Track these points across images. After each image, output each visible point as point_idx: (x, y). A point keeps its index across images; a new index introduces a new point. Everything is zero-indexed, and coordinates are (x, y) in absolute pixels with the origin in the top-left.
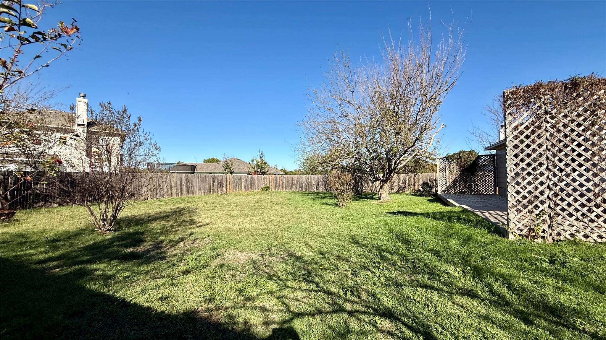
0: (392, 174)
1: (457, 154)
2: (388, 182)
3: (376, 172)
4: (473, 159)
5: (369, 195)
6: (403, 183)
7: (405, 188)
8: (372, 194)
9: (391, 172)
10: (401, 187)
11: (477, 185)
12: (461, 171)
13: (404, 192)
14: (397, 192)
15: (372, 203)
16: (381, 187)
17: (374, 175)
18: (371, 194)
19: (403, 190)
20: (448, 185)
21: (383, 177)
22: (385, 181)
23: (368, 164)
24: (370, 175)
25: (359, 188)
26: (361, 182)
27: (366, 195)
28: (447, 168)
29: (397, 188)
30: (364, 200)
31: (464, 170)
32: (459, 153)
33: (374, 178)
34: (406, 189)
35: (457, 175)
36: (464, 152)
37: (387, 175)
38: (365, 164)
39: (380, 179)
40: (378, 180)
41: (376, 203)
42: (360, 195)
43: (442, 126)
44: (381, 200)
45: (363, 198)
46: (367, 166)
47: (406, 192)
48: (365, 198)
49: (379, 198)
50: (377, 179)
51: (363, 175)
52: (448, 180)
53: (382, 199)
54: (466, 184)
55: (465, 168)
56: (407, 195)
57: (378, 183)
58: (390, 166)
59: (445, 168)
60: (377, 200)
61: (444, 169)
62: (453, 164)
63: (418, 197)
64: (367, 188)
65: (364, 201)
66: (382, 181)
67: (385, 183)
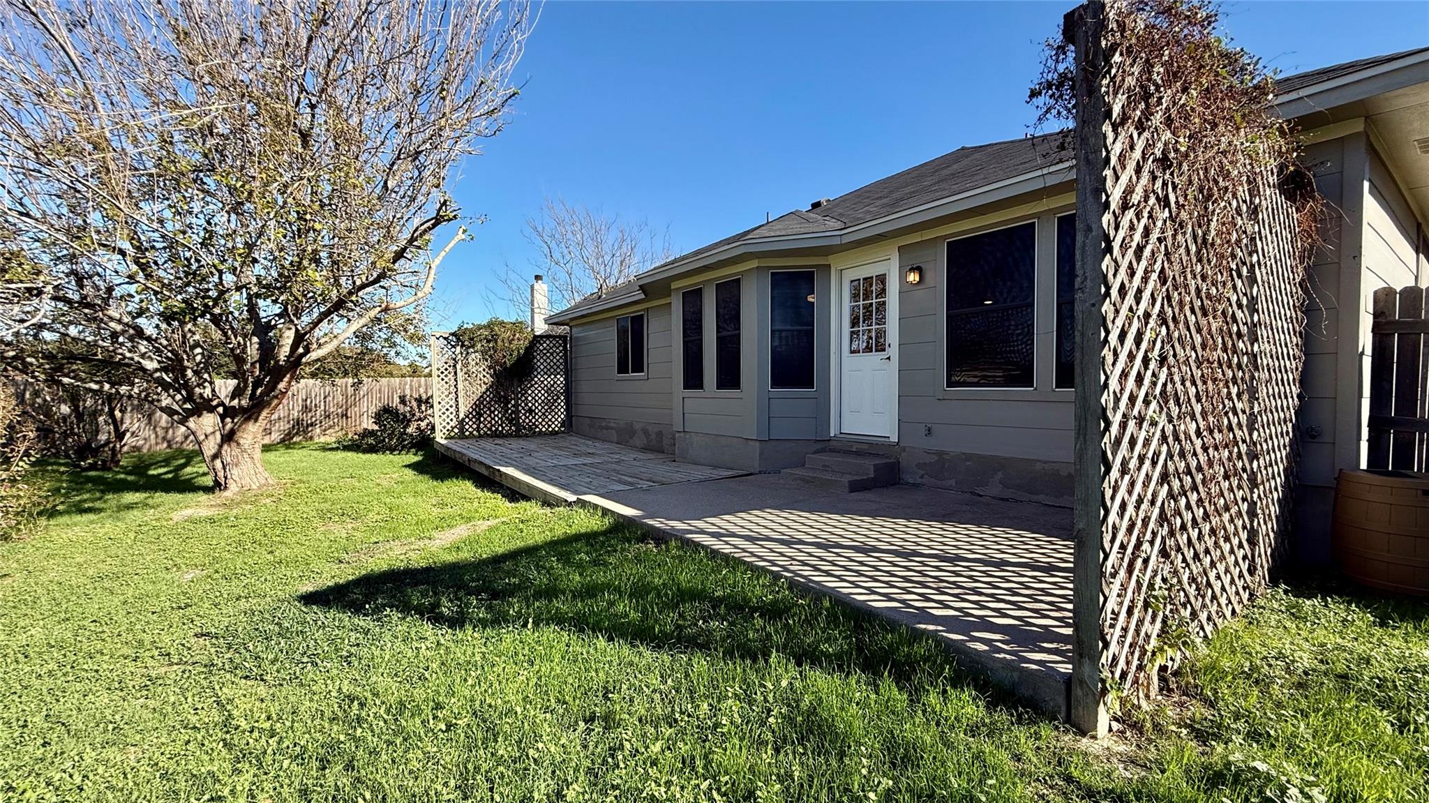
0: (282, 386)
1: (485, 327)
2: (264, 414)
3: (196, 373)
4: (524, 344)
5: (157, 464)
6: (306, 409)
7: (312, 425)
8: (175, 458)
9: (277, 373)
10: (298, 422)
11: (531, 411)
12: (496, 375)
13: (311, 438)
14: (283, 441)
15: (178, 516)
16: (229, 438)
17: (186, 385)
18: (166, 461)
19: (305, 432)
20: (462, 416)
21: (237, 393)
22: (251, 413)
23: (149, 339)
24: (166, 387)
25: (103, 437)
26: (111, 414)
27: (140, 468)
28: (458, 367)
29: (284, 426)
30: (130, 497)
31: (501, 372)
32: (489, 326)
33: (185, 400)
34: (318, 431)
35: (484, 387)
36: (502, 323)
37: (256, 385)
38: (131, 339)
39: (222, 404)
40: (212, 410)
41: (204, 512)
42: (105, 468)
43: (461, 236)
44: (227, 494)
45: (121, 487)
46: (143, 346)
47: (316, 440)
48: (135, 488)
49: (217, 483)
50: (203, 406)
51: (124, 389)
52: (461, 400)
53: (233, 488)
54: (507, 411)
55: (505, 369)
56: (325, 448)
57: (208, 422)
58: (268, 349)
59: (455, 366)
60: (208, 490)
61: (451, 369)
62: (473, 356)
63: (368, 456)
64: (148, 433)
65: (129, 507)
66: (229, 412)
67: (247, 419)
